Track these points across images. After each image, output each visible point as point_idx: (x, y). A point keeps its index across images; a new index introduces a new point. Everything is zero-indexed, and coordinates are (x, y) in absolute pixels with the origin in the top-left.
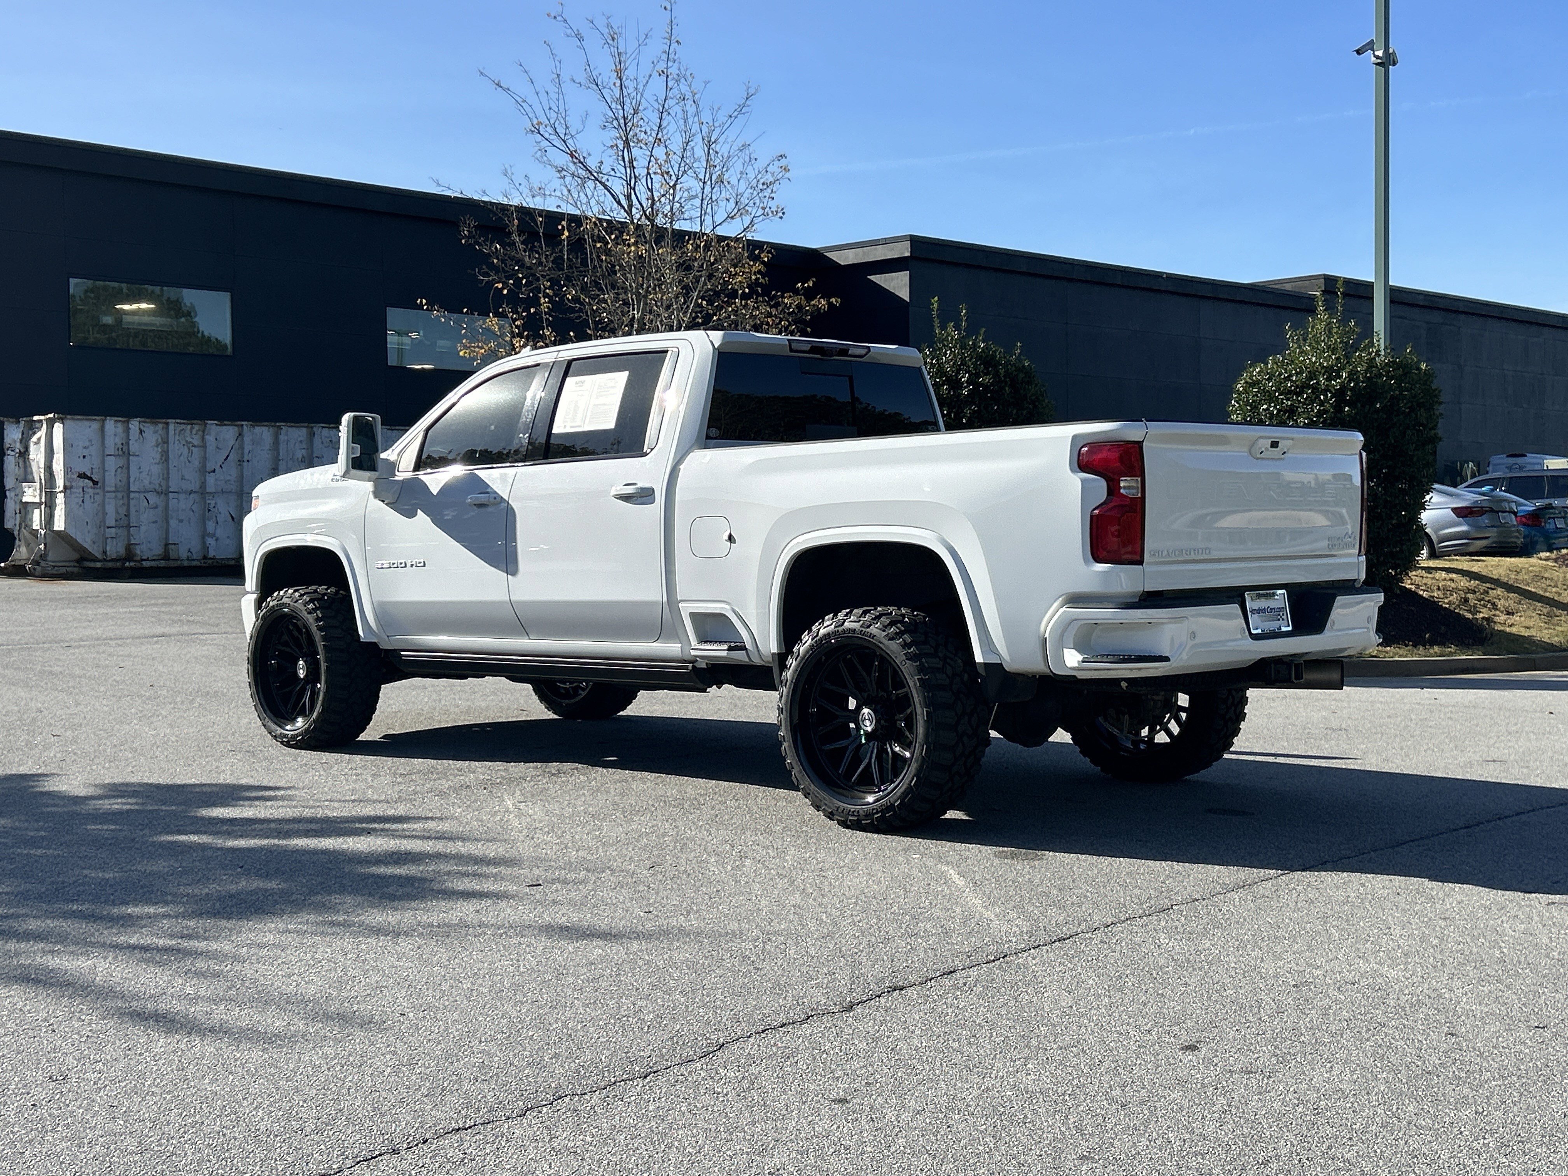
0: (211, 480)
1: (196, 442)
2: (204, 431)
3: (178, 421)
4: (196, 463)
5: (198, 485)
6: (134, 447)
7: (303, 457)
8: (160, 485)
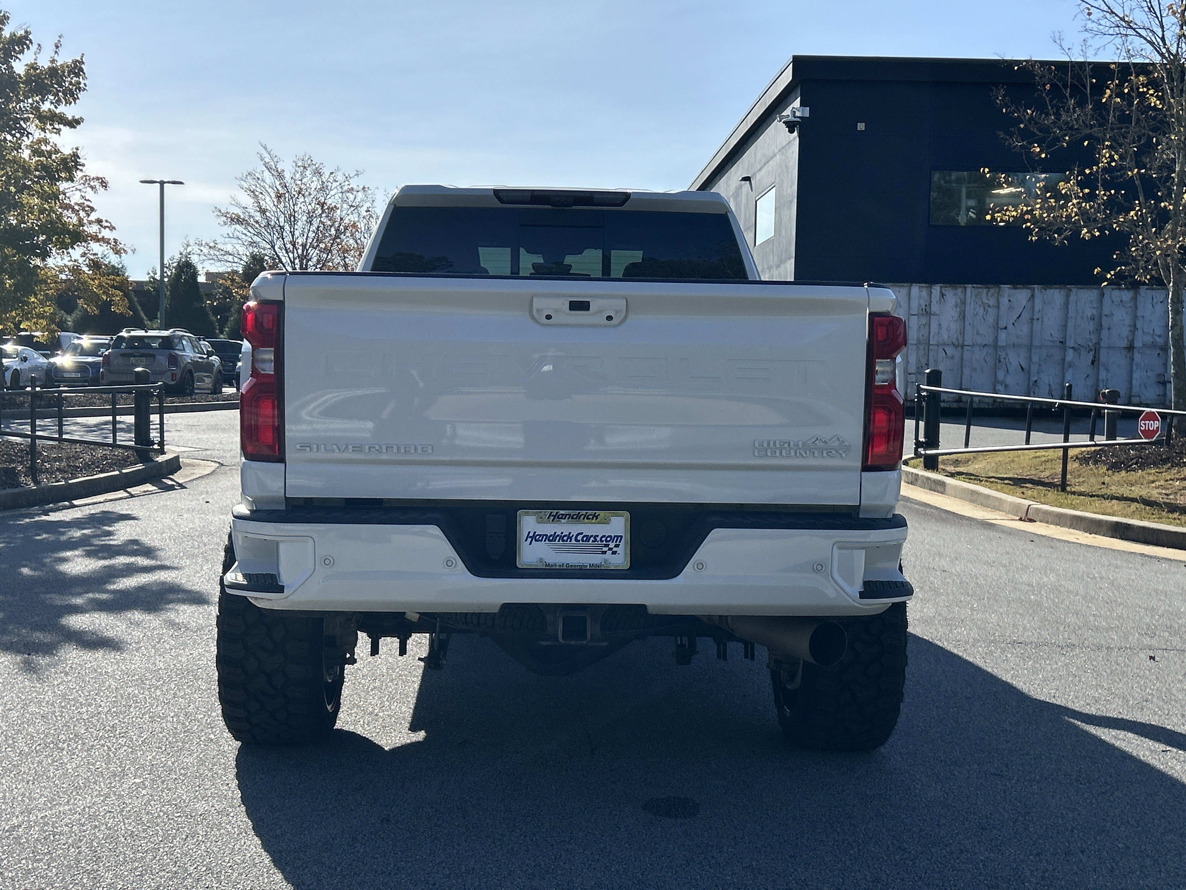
0: (1003, 335)
1: (991, 303)
2: (998, 293)
3: (975, 285)
4: (991, 320)
5: (991, 340)
6: (935, 308)
7: (1093, 314)
8: (957, 339)
